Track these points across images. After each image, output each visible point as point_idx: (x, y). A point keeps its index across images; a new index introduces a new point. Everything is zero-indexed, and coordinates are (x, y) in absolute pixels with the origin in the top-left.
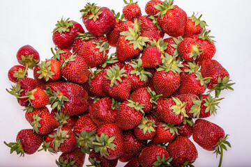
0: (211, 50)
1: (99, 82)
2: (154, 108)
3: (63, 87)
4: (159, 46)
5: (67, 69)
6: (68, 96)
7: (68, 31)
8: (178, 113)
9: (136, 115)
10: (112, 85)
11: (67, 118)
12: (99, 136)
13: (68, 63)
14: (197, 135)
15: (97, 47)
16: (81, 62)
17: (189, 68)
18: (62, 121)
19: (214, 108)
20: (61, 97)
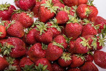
0: (96, 11)
1: (32, 35)
2: (68, 46)
3: (9, 40)
4: (65, 10)
5: (11, 29)
6: (14, 45)
7: (7, 9)
8: (85, 45)
9: (59, 50)
10: (41, 34)
11: (14, 60)
12: (37, 66)
13: (11, 25)
14: (97, 60)
15: (28, 15)
16: (19, 24)
17: (85, 22)
18: (11, 62)
19: (104, 43)
20: (9, 46)
